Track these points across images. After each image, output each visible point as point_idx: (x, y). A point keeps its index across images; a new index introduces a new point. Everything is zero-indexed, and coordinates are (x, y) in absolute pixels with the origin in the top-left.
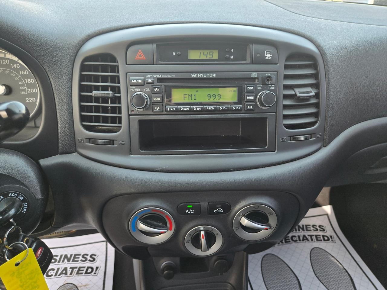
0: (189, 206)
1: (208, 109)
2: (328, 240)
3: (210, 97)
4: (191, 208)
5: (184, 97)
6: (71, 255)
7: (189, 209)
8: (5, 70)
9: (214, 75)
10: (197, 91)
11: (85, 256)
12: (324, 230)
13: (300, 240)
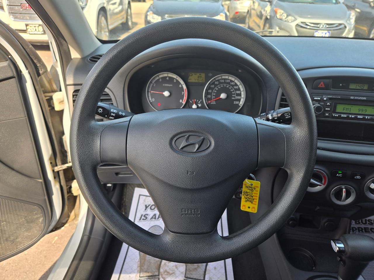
0: (339, 172)
1: (358, 117)
3: (360, 110)
4: (340, 174)
5: (343, 109)
7: (339, 174)
8: (227, 85)
9: (365, 98)
10: (352, 107)
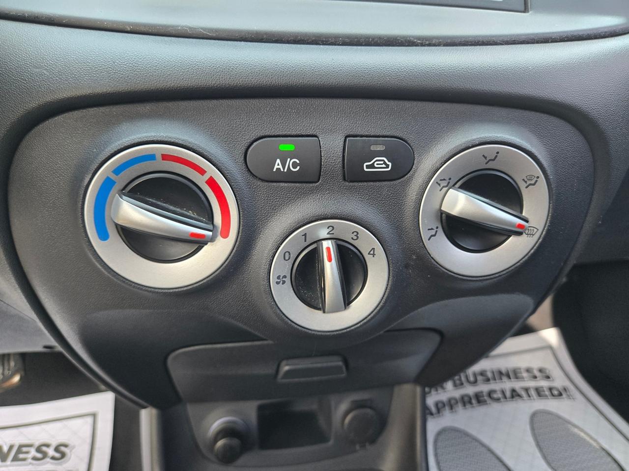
2: (560, 394)
4: (291, 154)
6: (11, 447)
11: (44, 449)
12: (548, 377)
13: (505, 397)
